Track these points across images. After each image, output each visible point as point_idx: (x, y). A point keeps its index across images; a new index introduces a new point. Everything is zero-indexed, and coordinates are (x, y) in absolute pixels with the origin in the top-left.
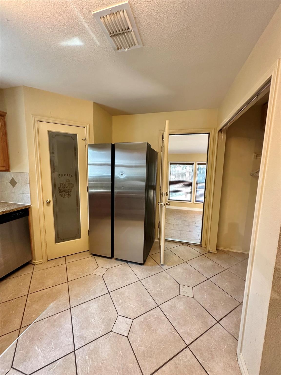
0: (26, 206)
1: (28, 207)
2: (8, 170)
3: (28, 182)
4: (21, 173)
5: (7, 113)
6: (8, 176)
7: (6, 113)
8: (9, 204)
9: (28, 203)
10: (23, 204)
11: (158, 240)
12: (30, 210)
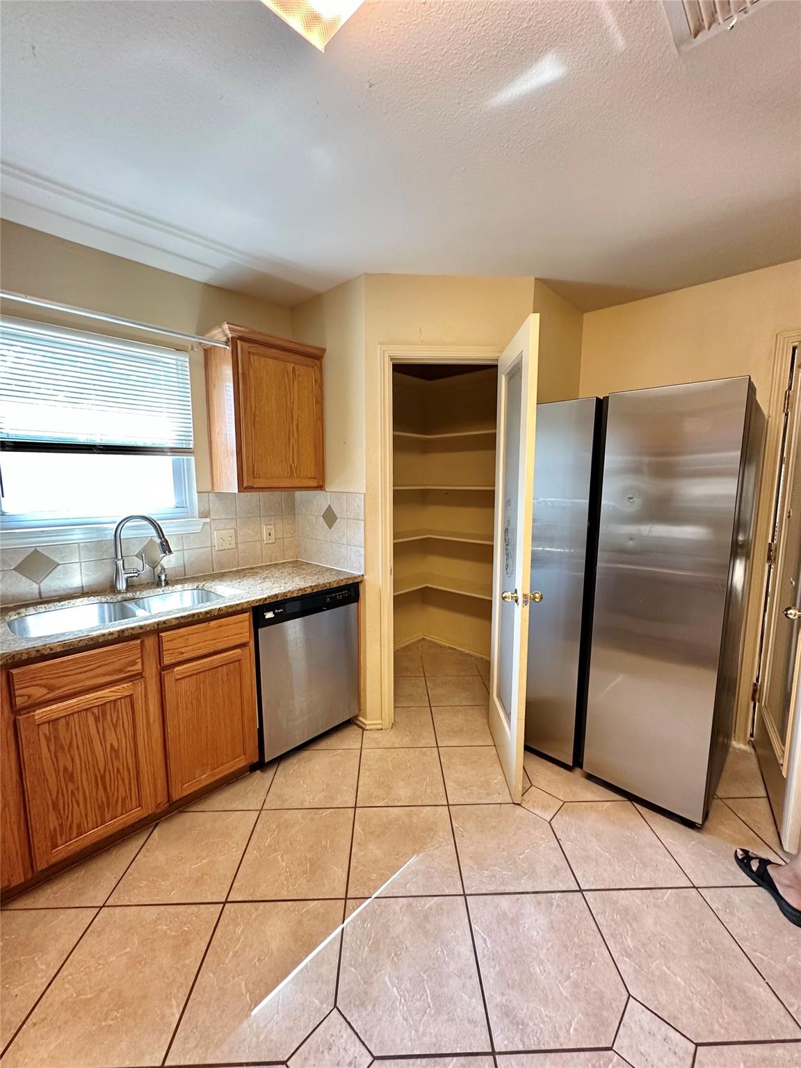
0: (355, 578)
1: (359, 580)
2: (320, 487)
3: (362, 518)
4: (348, 494)
5: (327, 351)
6: (320, 501)
7: (324, 350)
8: (319, 568)
9: (358, 569)
10: (347, 571)
11: (745, 744)
12: (361, 587)
